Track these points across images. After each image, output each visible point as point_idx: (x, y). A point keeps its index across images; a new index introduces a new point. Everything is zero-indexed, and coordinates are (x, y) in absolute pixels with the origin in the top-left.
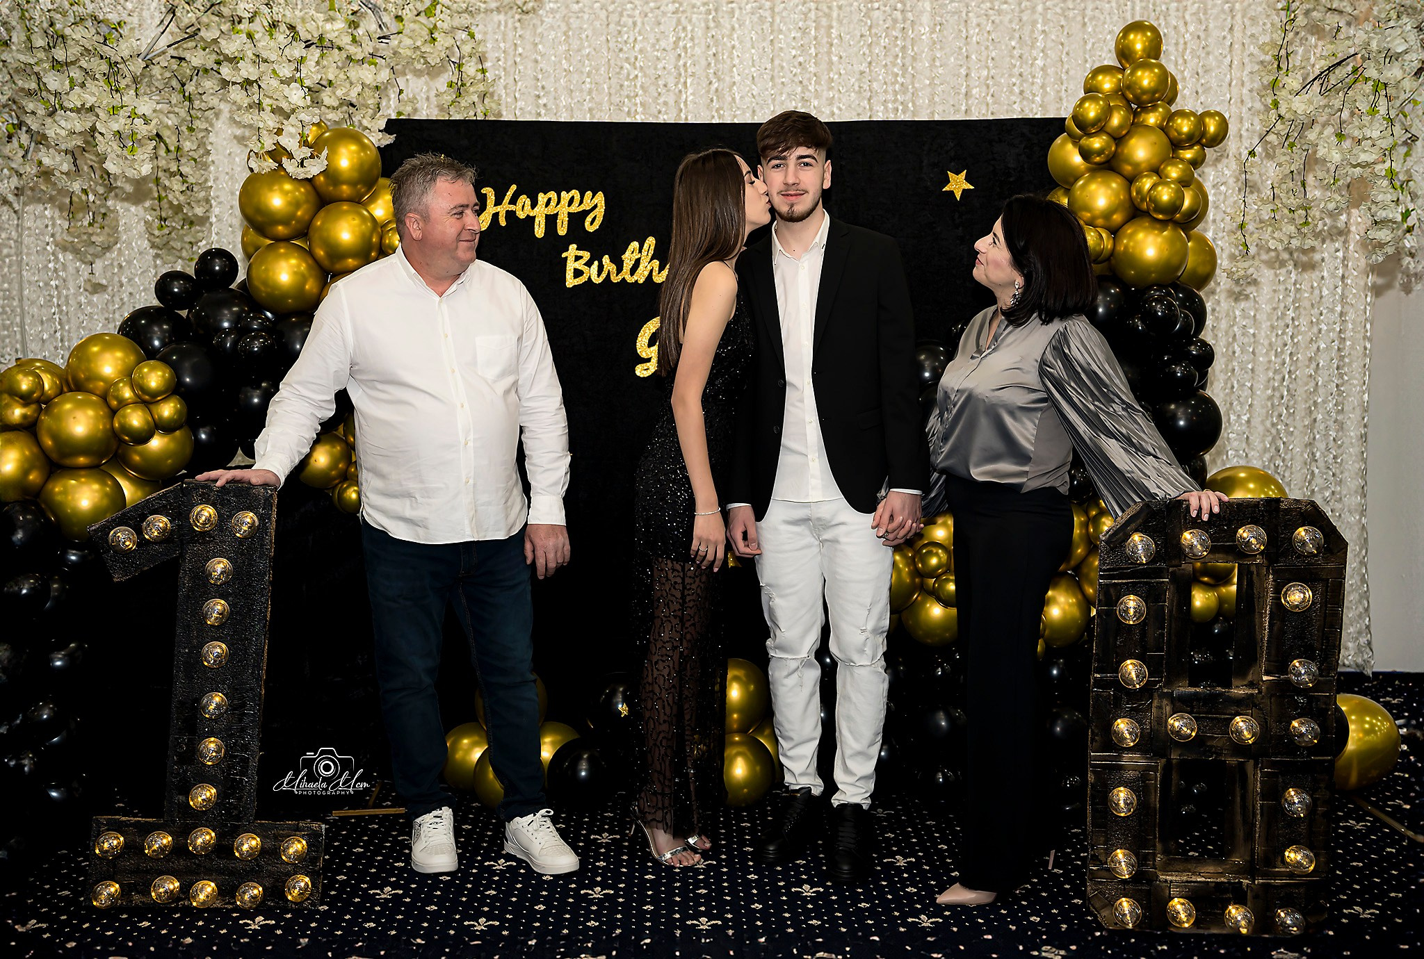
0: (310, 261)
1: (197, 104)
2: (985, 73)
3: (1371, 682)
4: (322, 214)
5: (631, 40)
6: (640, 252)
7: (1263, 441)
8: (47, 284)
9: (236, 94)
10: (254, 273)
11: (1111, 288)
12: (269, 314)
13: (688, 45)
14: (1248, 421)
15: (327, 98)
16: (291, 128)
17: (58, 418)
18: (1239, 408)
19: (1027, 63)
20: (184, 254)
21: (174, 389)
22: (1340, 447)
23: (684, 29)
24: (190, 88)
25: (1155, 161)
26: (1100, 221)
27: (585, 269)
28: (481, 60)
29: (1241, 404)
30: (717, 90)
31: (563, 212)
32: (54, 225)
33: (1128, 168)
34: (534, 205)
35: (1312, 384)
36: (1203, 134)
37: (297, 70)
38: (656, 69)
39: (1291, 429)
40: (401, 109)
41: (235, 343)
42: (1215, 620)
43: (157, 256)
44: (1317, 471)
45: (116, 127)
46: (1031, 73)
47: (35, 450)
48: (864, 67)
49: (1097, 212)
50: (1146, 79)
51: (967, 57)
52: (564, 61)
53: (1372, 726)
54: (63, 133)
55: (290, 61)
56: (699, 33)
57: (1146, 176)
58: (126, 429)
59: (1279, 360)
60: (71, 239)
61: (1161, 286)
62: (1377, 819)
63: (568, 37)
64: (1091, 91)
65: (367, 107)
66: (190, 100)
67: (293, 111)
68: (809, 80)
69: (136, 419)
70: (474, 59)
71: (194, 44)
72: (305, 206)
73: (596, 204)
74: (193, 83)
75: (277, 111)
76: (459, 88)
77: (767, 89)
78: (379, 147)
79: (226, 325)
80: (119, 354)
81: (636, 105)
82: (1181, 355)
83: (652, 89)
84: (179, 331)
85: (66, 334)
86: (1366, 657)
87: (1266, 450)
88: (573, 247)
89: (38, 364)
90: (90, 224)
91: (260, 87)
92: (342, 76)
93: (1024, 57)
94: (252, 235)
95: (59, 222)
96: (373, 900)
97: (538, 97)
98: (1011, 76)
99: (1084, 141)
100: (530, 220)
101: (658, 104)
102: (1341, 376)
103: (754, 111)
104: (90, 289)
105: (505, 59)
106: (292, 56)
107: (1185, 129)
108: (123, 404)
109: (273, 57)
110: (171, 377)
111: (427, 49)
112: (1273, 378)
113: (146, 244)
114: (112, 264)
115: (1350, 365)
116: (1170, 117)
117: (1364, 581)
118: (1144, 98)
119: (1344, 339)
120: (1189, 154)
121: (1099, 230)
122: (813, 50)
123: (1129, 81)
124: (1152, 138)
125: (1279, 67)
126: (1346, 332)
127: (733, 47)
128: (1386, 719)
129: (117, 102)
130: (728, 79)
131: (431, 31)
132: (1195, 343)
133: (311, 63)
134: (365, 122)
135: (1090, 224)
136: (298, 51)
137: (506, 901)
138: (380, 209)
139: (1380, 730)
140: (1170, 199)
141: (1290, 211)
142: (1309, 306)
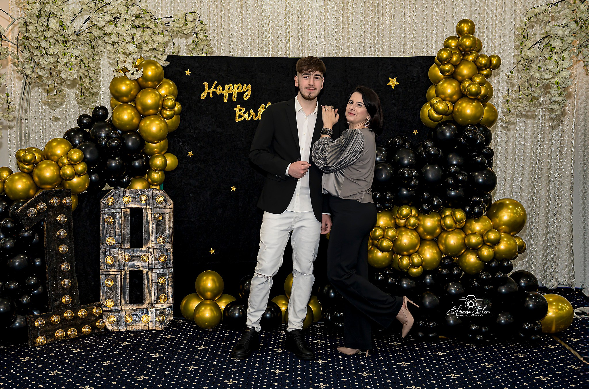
0: (136, 111)
1: (96, 50)
2: (412, 36)
3: (575, 292)
4: (140, 93)
5: (268, 22)
7: (528, 189)
8: (38, 118)
9: (110, 47)
10: (114, 115)
11: (452, 125)
12: (119, 131)
13: (291, 24)
14: (521, 180)
15: (145, 47)
16: (129, 60)
17: (40, 170)
18: (517, 175)
19: (429, 32)
20: (90, 106)
21: (84, 160)
22: (561, 192)
23: (289, 18)
24: (94, 44)
25: (470, 75)
26: (448, 99)
27: (243, 114)
28: (205, 31)
29: (518, 173)
30: (302, 42)
31: (235, 92)
32: (42, 95)
33: (460, 78)
34: (223, 90)
35: (549, 166)
36: (491, 64)
37: (132, 38)
38: (277, 34)
39: (540, 184)
40: (174, 51)
41: (106, 142)
42: (492, 261)
43: (80, 107)
44: (550, 202)
45: (65, 60)
46: (431, 36)
47: (32, 182)
48: (362, 33)
49: (447, 95)
50: (468, 42)
51: (404, 29)
52: (241, 31)
53: (562, 307)
54: (46, 63)
55: (130, 35)
56: (295, 19)
57: (467, 81)
58: (65, 175)
59: (534, 155)
60: (48, 100)
61: (472, 125)
62: (560, 345)
63: (243, 21)
64: (446, 46)
65: (160, 51)
66: (94, 48)
67: (130, 54)
69: (68, 171)
70: (202, 32)
71: (96, 27)
72: (134, 90)
73: (248, 89)
74: (95, 42)
75: (124, 54)
76: (196, 43)
77: (322, 42)
78: (164, 67)
79: (103, 135)
80: (63, 146)
81: (269, 48)
82: (480, 153)
83: (276, 42)
84: (86, 137)
85: (44, 137)
86: (572, 281)
87: (529, 193)
88: (238, 106)
89: (34, 149)
90: (55, 95)
91: (118, 45)
92: (151, 39)
93: (428, 30)
94: (114, 101)
95: (44, 94)
96: (152, 358)
97: (230, 45)
98: (422, 37)
99: (442, 67)
100: (222, 95)
101: (278, 48)
102: (561, 162)
103: (317, 51)
104: (54, 119)
105: (217, 30)
106: (130, 33)
107: (483, 62)
108: (64, 165)
109: (124, 34)
110: (82, 155)
111: (184, 28)
112: (532, 163)
113: (76, 102)
114: (63, 110)
115: (566, 158)
116: (478, 57)
117: (571, 249)
118: (467, 49)
119: (563, 147)
120: (485, 72)
121: (447, 102)
122: (341, 26)
123: (461, 43)
124: (470, 66)
125: (524, 37)
126: (563, 144)
127: (309, 25)
128: (568, 305)
129: (66, 51)
130: (306, 38)
131: (186, 21)
132: (486, 148)
133: (138, 36)
134: (159, 57)
135: (444, 100)
136: (133, 31)
137: (202, 360)
138: (163, 91)
139: (565, 309)
140: (475, 91)
141: (526, 96)
142: (548, 133)
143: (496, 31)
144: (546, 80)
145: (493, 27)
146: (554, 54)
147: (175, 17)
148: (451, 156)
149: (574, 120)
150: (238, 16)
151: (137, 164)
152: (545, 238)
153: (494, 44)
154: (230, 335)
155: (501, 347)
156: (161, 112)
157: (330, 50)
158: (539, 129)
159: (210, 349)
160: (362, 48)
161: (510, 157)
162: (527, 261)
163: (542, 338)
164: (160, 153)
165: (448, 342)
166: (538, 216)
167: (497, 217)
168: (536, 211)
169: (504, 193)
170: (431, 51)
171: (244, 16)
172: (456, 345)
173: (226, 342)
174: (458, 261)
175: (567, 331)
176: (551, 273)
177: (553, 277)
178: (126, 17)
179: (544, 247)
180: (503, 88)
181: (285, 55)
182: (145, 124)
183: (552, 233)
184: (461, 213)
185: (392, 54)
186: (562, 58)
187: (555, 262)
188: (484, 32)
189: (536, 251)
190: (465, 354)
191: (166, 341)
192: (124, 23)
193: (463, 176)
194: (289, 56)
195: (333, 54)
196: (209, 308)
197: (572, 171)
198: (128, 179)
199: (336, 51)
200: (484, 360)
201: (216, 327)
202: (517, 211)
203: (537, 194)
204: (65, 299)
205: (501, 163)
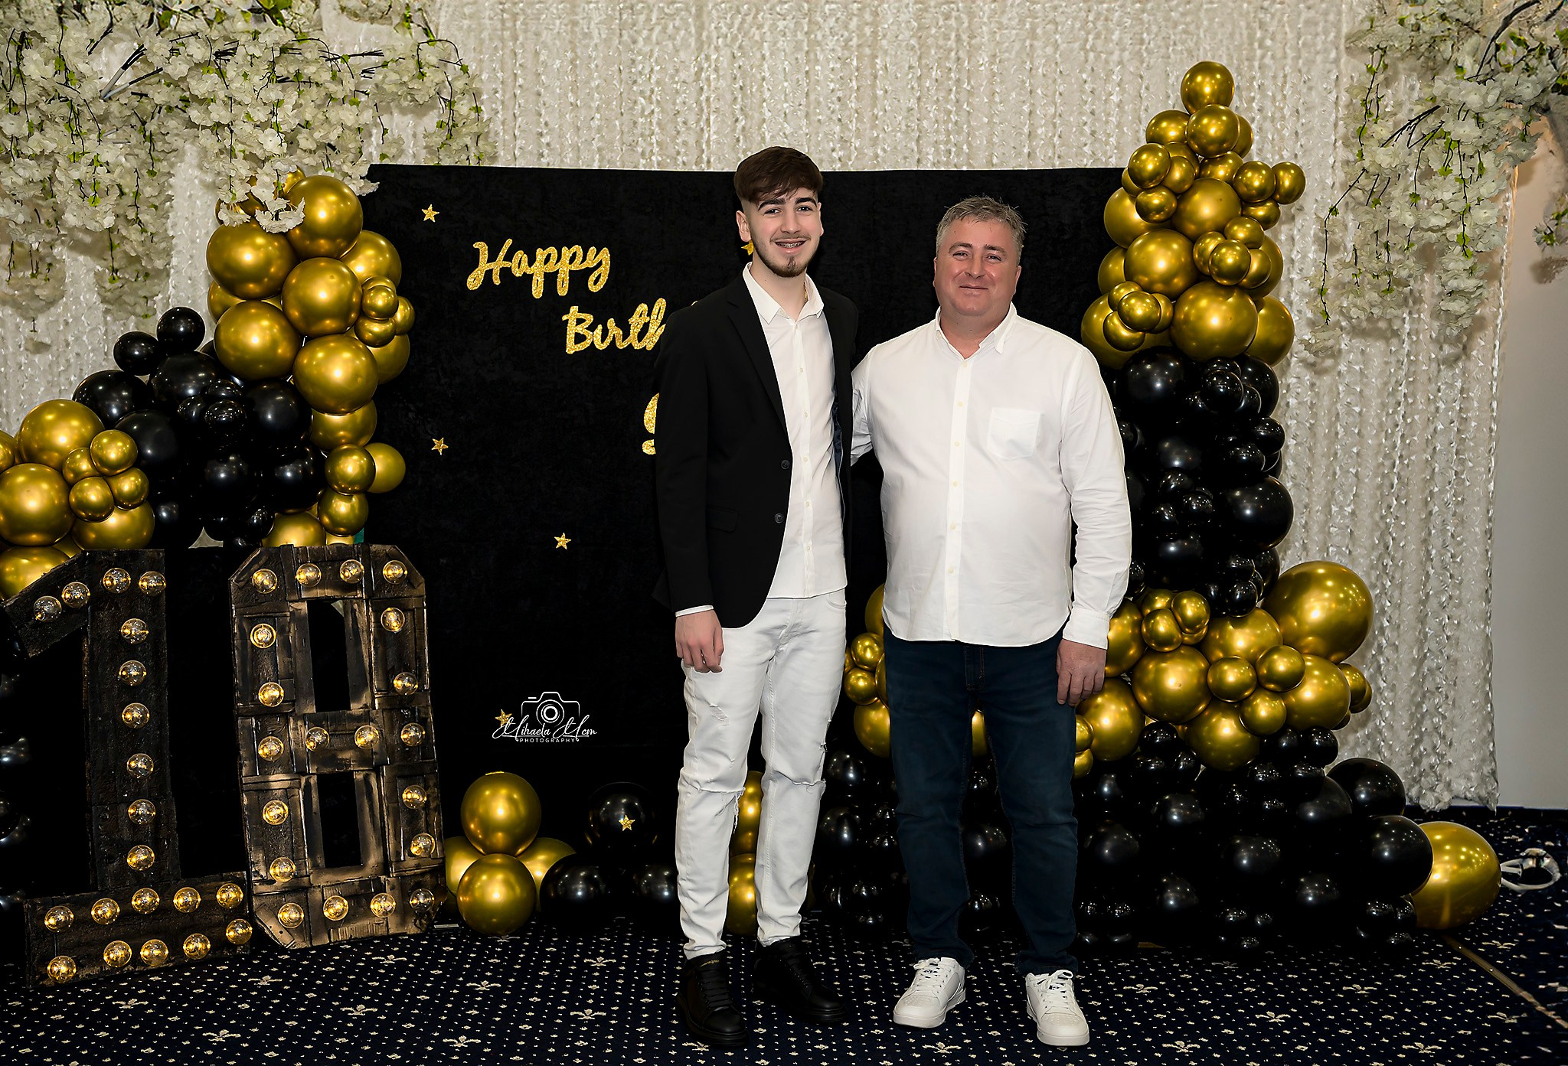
0: (284, 323)
1: (159, 145)
2: (1053, 110)
3: (1498, 818)
4: (297, 271)
5: (647, 71)
6: (649, 315)
7: (1371, 537)
9: (207, 139)
10: (222, 334)
11: (1170, 360)
12: (237, 380)
13: (712, 77)
14: (1353, 513)
15: (304, 141)
16: (265, 177)
17: (11, 492)
18: (1341, 498)
19: (1100, 99)
20: (140, 311)
21: (136, 462)
22: (1460, 543)
23: (707, 58)
24: (152, 127)
25: (1221, 219)
26: (1159, 286)
27: (587, 333)
28: (476, 95)
29: (1345, 494)
30: (744, 128)
31: (564, 269)
33: (1191, 228)
34: (531, 262)
35: (1428, 472)
36: (1277, 188)
37: (273, 113)
38: (674, 104)
39: (1403, 523)
40: (385, 151)
41: (201, 413)
42: (1282, 732)
43: (107, 312)
44: (1432, 572)
45: (76, 175)
46: (1104, 111)
48: (913, 103)
49: (1156, 276)
50: (1213, 128)
51: (1031, 92)
52: (570, 94)
53: (1469, 858)
54: (20, 181)
55: (265, 104)
56: (724, 62)
57: (1210, 236)
58: (84, 505)
59: (1389, 443)
60: (11, 292)
61: (1225, 359)
62: (1465, 959)
63: (575, 66)
64: (1154, 139)
65: (348, 150)
66: (151, 140)
67: (267, 159)
68: (849, 117)
69: (94, 493)
70: (467, 96)
71: (157, 79)
72: (279, 262)
73: (600, 261)
74: (155, 121)
75: (250, 157)
76: (450, 128)
77: (801, 128)
78: (360, 197)
79: (191, 392)
80: (75, 423)
81: (652, 144)
82: (1247, 437)
83: (670, 126)
84: (141, 398)
86: (1490, 788)
87: (1374, 547)
88: (574, 309)
90: (34, 275)
91: (232, 132)
92: (321, 116)
93: (1096, 93)
94: (220, 294)
96: (346, 1018)
97: (541, 134)
98: (1081, 114)
99: (1141, 197)
100: (528, 278)
101: (677, 144)
102: (1462, 462)
104: (30, 347)
105: (504, 91)
106: (268, 99)
107: (1256, 184)
108: (80, 477)
109: (247, 100)
110: (132, 448)
111: (415, 85)
112: (1383, 464)
113: (95, 298)
114: (57, 321)
115: (1475, 449)
116: (1240, 170)
117: (1488, 700)
118: (1212, 148)
119: (1466, 419)
120: (1261, 212)
121: (1157, 296)
122: (854, 82)
123: (1195, 129)
124: (1219, 194)
125: (1368, 113)
126: (1467, 410)
127: (763, 79)
128: (1485, 850)
129: (78, 148)
130: (756, 115)
131: (419, 65)
132: (1263, 424)
133: (288, 107)
134: (345, 168)
135: (1147, 289)
136: (274, 93)
137: (488, 1021)
138: (362, 265)
139: (1478, 862)
140: (1235, 262)
141: (1374, 276)
142: (1426, 381)
143: (1284, 96)
144: (1434, 231)
145: (1276, 85)
146: (1456, 160)
147: (387, 54)
148: (1167, 445)
149: (1497, 343)
150: (561, 51)
151: (289, 474)
152: (1418, 672)
153: (1279, 132)
154: (560, 949)
155: (1307, 969)
156: (356, 327)
157: (824, 151)
158: (1400, 368)
159: (509, 989)
160: (913, 145)
161: (1322, 448)
162: (1368, 736)
163: (1415, 944)
164: (353, 441)
165: (1162, 957)
166: (1397, 611)
167: (1294, 613)
168: (1392, 596)
169: (1305, 547)
170: (1105, 153)
171: (578, 51)
172: (1183, 967)
173: (550, 968)
174: (1186, 734)
175: (1479, 922)
176: (1432, 767)
177: (1439, 778)
178: (252, 50)
179: (1414, 695)
180: (1304, 257)
181: (697, 164)
182: (311, 360)
183: (1437, 658)
184: (1196, 603)
185: (995, 160)
186: (1476, 171)
187: (1443, 738)
188: (1253, 98)
189: (1392, 708)
190: (1210, 989)
191: (382, 971)
192: (247, 69)
193: (1201, 500)
194: (709, 167)
195: (833, 161)
196: (500, 877)
197: (1491, 486)
198: (263, 517)
199: (841, 153)
200: (1263, 1004)
201: (521, 930)
202: (1347, 596)
203: (1396, 551)
204: (137, 858)
205: (1297, 465)
